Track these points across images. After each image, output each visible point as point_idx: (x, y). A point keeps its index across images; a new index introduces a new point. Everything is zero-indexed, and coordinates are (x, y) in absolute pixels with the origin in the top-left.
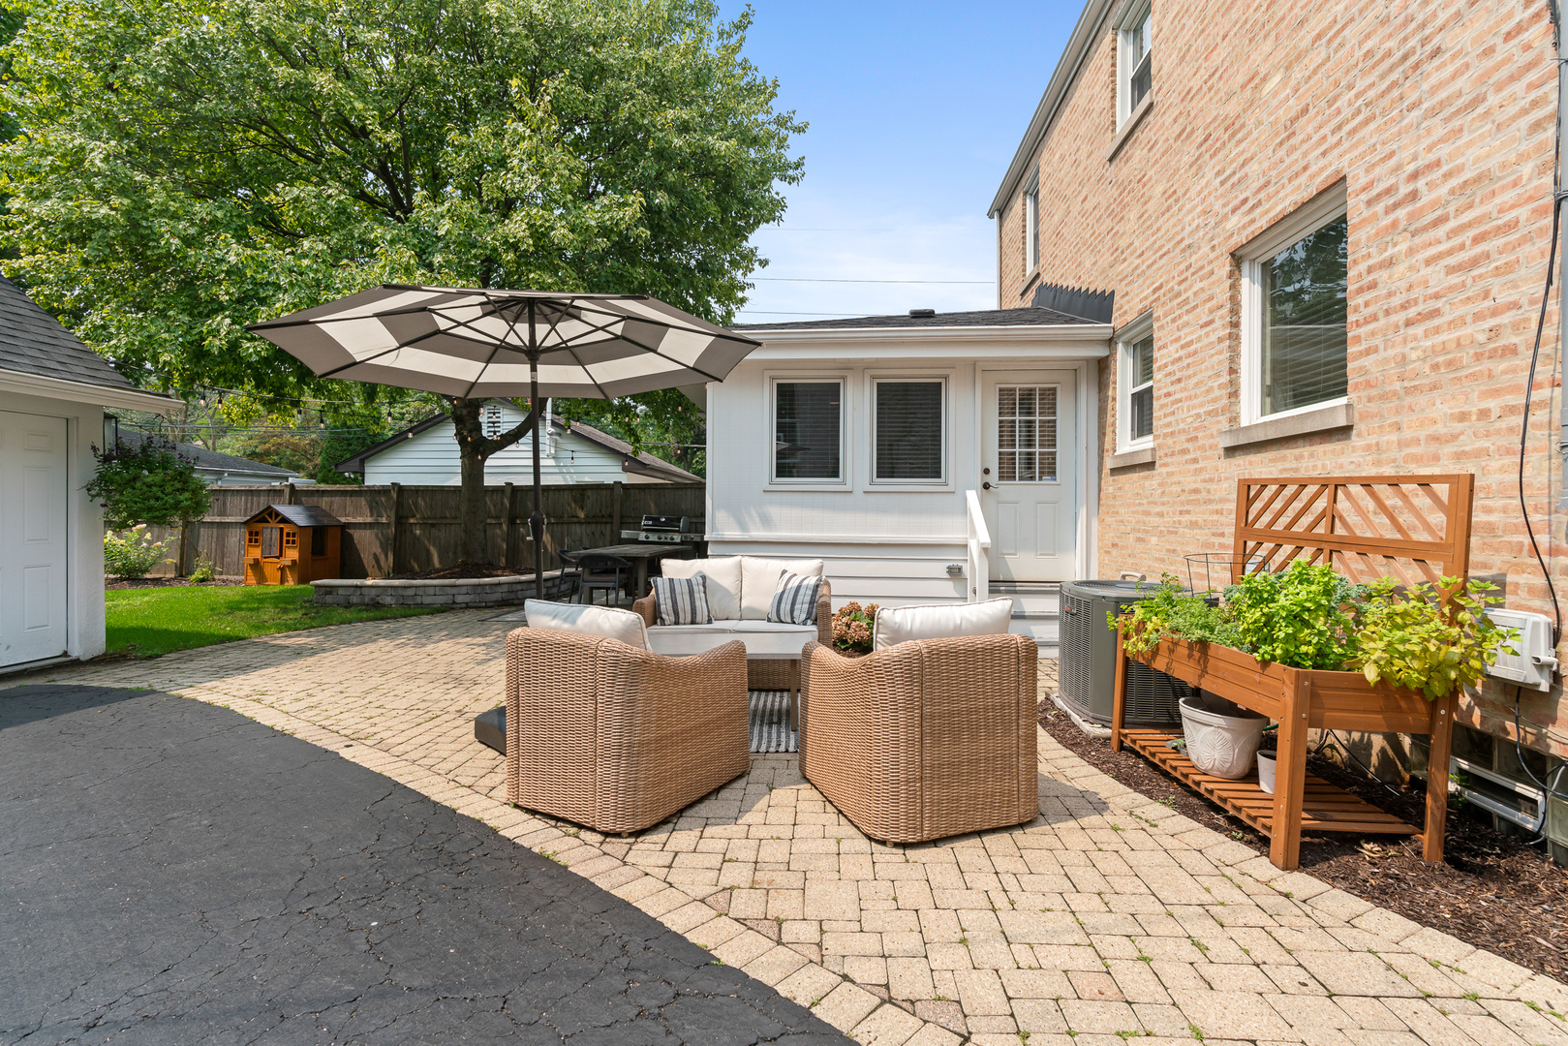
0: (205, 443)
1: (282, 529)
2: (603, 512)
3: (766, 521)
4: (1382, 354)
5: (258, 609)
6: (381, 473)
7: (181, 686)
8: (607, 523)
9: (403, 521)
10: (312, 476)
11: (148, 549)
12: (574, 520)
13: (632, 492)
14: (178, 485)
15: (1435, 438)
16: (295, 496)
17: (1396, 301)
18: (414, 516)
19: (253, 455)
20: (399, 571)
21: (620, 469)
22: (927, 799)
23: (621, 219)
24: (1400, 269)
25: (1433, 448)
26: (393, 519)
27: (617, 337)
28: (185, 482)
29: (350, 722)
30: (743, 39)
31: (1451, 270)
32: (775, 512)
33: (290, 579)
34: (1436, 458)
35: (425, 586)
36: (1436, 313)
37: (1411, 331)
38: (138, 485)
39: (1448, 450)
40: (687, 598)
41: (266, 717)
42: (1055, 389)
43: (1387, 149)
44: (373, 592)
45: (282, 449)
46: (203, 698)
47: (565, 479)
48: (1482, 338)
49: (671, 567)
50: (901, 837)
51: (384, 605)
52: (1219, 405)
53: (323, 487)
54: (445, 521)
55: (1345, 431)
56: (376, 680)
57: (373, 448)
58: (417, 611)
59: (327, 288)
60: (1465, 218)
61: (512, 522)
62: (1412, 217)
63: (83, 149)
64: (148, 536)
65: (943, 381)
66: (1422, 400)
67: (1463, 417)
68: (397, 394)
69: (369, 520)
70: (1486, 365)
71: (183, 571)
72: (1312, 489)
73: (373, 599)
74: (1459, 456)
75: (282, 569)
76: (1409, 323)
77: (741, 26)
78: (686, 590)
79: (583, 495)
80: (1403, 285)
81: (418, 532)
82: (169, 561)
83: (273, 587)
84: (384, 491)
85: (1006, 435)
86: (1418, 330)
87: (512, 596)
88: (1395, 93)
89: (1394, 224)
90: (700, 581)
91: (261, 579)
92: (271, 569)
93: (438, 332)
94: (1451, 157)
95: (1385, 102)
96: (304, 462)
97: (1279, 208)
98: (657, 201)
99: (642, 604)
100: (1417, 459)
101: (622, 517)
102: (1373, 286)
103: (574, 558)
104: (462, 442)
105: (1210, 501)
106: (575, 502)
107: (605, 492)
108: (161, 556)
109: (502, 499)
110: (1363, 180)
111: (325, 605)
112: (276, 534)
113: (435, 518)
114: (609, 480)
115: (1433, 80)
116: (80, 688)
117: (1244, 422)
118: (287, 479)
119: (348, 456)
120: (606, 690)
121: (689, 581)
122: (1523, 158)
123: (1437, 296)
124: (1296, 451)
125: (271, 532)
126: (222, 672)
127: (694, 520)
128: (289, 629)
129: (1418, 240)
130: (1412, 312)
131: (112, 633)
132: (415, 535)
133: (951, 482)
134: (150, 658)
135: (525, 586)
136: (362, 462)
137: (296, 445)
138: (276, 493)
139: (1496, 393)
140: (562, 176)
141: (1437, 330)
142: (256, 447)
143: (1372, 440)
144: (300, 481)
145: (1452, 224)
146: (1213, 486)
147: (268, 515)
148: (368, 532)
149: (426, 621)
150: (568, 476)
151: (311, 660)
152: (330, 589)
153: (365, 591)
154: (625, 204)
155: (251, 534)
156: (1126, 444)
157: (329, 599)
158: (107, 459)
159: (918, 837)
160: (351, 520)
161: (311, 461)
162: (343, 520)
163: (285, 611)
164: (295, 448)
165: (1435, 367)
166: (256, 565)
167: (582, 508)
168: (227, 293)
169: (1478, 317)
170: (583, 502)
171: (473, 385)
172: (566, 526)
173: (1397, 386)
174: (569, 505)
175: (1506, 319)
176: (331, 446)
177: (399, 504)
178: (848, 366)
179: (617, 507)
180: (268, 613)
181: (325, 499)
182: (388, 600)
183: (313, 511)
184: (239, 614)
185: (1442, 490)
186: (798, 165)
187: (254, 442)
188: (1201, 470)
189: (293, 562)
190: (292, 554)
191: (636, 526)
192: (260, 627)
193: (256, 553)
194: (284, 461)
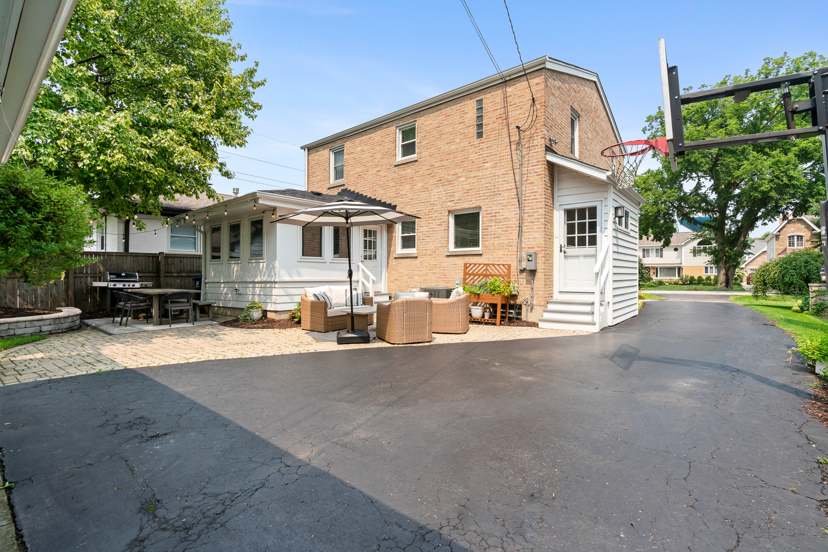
3: (299, 274)
4: (489, 242)
15: (499, 258)
17: (492, 233)
24: (493, 228)
25: (499, 259)
31: (502, 231)
32: (302, 270)
34: (500, 261)
36: (500, 237)
37: (495, 239)
39: (502, 260)
42: (376, 231)
43: (491, 206)
48: (507, 243)
52: (445, 245)
55: (481, 255)
60: (505, 223)
62: (496, 219)
66: (497, 251)
67: (504, 255)
70: (508, 247)
72: (473, 265)
74: (503, 261)
76: (494, 238)
80: (494, 231)
85: (365, 245)
86: (496, 239)
88: (492, 197)
89: (492, 219)
94: (502, 213)
95: (490, 197)
97: (464, 206)
100: (496, 261)
102: (487, 229)
105: (441, 267)
110: (485, 209)
115: (499, 198)
117: (450, 250)
122: (513, 218)
123: (500, 234)
124: (469, 258)
129: (496, 224)
130: (495, 236)
139: (509, 252)
141: (500, 240)
143: (487, 257)
145: (502, 223)
146: (442, 264)
156: (399, 250)
165: (499, 246)
169: (507, 239)
173: (492, 248)
175: (511, 241)
185: (507, 267)
188: (437, 260)
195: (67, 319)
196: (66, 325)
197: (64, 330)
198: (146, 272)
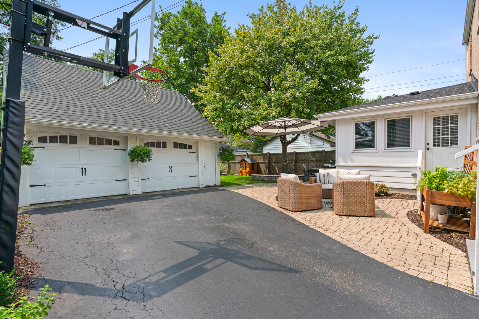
0: (230, 144)
1: (246, 164)
2: (320, 159)
3: (352, 160)
5: (242, 180)
6: (267, 150)
7: (232, 190)
8: (321, 162)
9: (270, 162)
10: (252, 151)
11: (223, 168)
12: (312, 161)
13: (328, 153)
14: (230, 155)
16: (248, 156)
18: (272, 161)
19: (239, 146)
20: (269, 173)
21: (330, 146)
22: (345, 208)
23: (313, 87)
26: (268, 161)
27: (302, 122)
28: (231, 154)
29: (257, 196)
30: (356, 17)
32: (355, 157)
33: (247, 175)
35: (273, 176)
38: (225, 155)
40: (323, 178)
41: (244, 194)
42: (458, 115)
44: (263, 177)
45: (245, 144)
46: (235, 191)
47: (313, 150)
49: (322, 171)
50: (340, 214)
51: (265, 180)
53: (254, 154)
54: (280, 162)
56: (262, 192)
57: (265, 143)
58: (272, 182)
59: (253, 115)
61: (296, 162)
63: (216, 95)
64: (223, 165)
65: (410, 117)
68: (264, 137)
69: (263, 161)
71: (228, 173)
73: (263, 179)
75: (246, 173)
77: (355, 13)
78: (323, 176)
81: (273, 164)
82: (226, 170)
83: (244, 176)
84: (266, 154)
85: (436, 132)
90: (327, 174)
91: (242, 175)
92: (244, 173)
93: (269, 126)
96: (250, 147)
98: (324, 78)
99: (311, 178)
101: (325, 160)
103: (307, 170)
104: (282, 142)
106: (312, 156)
107: (320, 153)
108: (225, 169)
109: (293, 156)
111: (254, 180)
112: (245, 165)
113: (277, 161)
116: (219, 189)
118: (246, 152)
119: (259, 145)
120: (291, 187)
121: (324, 174)
125: (244, 164)
126: (238, 189)
128: (247, 183)
131: (221, 182)
133: (413, 148)
134: (227, 186)
136: (262, 147)
137: (248, 143)
138: (244, 155)
140: (298, 81)
142: (240, 144)
144: (249, 152)
147: (243, 161)
148: (263, 164)
149: (273, 184)
150: (314, 149)
151: (251, 188)
152: (255, 177)
153: (261, 177)
154: (315, 82)
155: (240, 165)
157: (255, 178)
158: (220, 150)
159: (343, 214)
161: (251, 147)
162: (258, 161)
163: (247, 180)
164: (248, 144)
166: (241, 172)
167: (314, 158)
168: (237, 117)
170: (314, 156)
171: (277, 133)
172: (309, 163)
174: (310, 157)
176: (256, 143)
177: (269, 158)
178: (377, 116)
179: (324, 157)
180: (244, 181)
181: (254, 157)
182: (266, 179)
183: (252, 160)
184: (239, 180)
186: (373, 52)
187: (239, 143)
189: (248, 171)
190: (248, 169)
192: (243, 183)
193: (241, 169)
194: (246, 147)
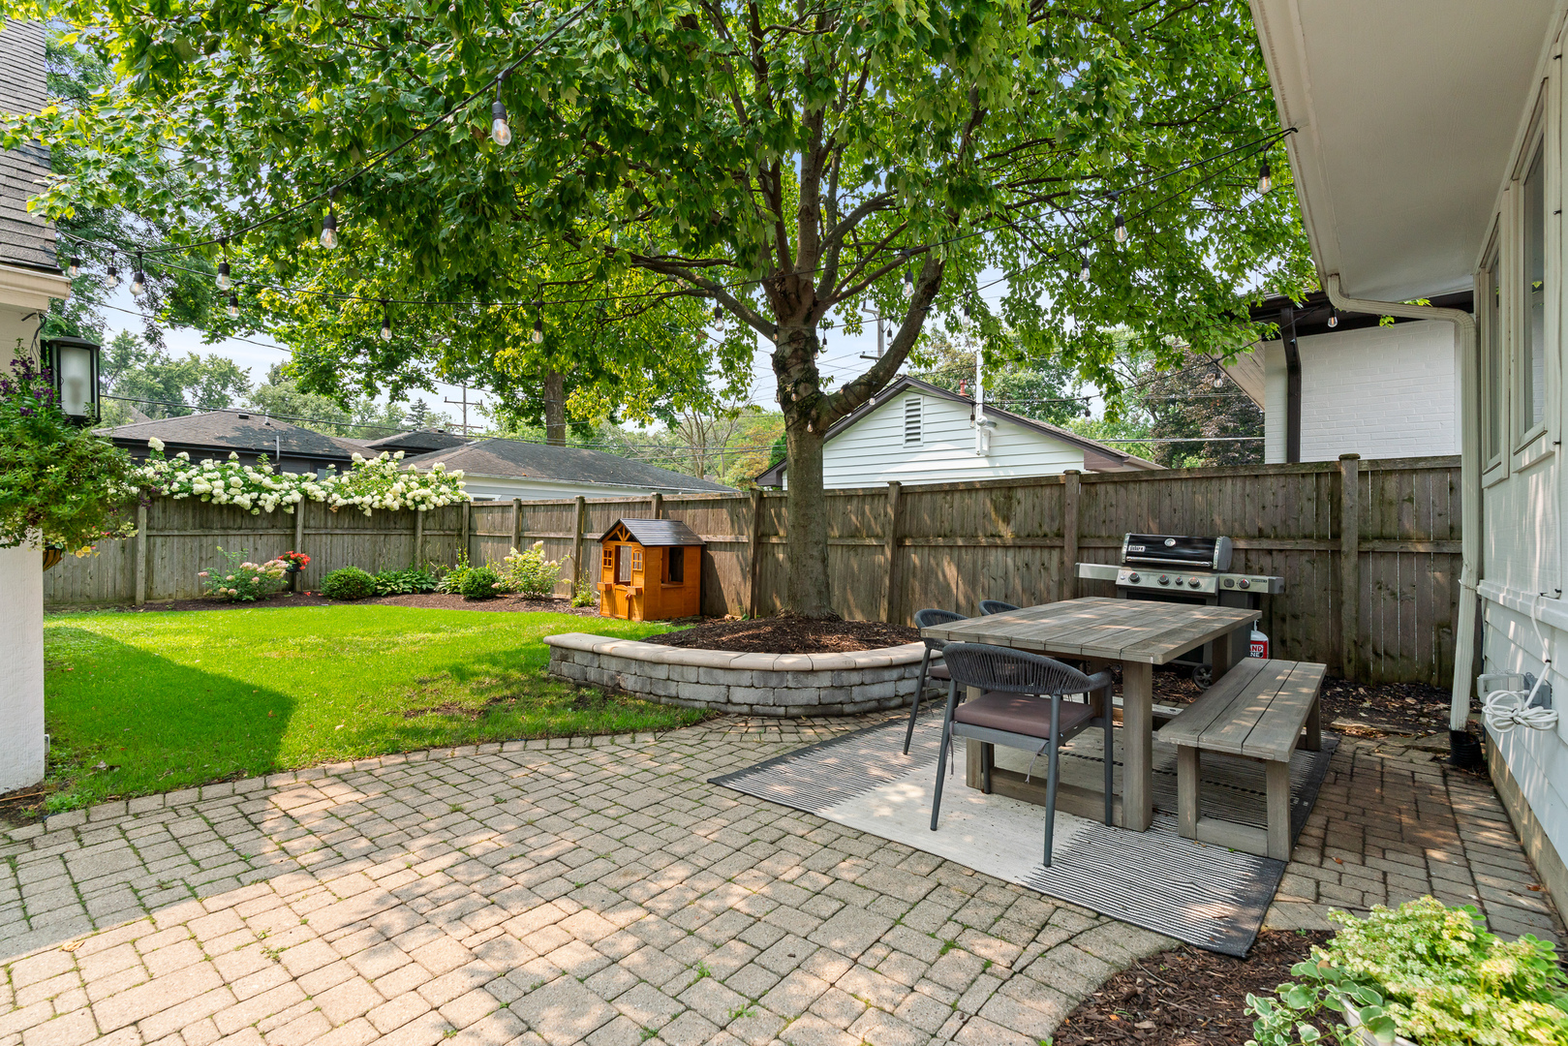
1: (630, 549)
2: (1046, 528)
8: (1053, 547)
9: (764, 540)
12: (995, 543)
13: (1101, 489)
16: (663, 508)
18: (776, 534)
26: (753, 536)
33: (636, 611)
35: (682, 664)
61: (899, 544)
64: (543, 553)
69: (729, 538)
73: (613, 678)
75: (630, 599)
79: (1009, 498)
81: (780, 556)
82: (566, 581)
84: (743, 499)
87: (840, 696)
91: (614, 610)
92: (621, 598)
101: (1081, 537)
106: (996, 508)
107: (1047, 491)
109: (885, 506)
114: (1058, 471)
127: (1242, 544)
132: (777, 560)
135: (868, 677)
136: (780, 474)
147: (621, 533)
148: (729, 553)
152: (566, 653)
153: (604, 661)
155: (606, 553)
157: (565, 667)
160: (711, 538)
162: (704, 538)
166: (609, 592)
167: (1007, 520)
170: (1009, 509)
172: (980, 552)
174: (987, 515)
177: (761, 516)
179: (1071, 518)
182: (632, 681)
183: (677, 527)
189: (638, 591)
190: (643, 581)
191: (1110, 554)
193: (609, 577)
195: (810, 677)
196: (808, 696)
197: (793, 711)
198: (1291, 537)
